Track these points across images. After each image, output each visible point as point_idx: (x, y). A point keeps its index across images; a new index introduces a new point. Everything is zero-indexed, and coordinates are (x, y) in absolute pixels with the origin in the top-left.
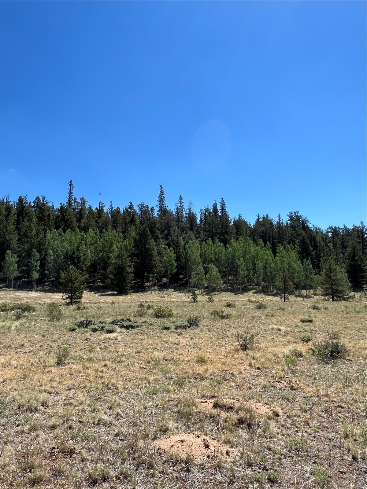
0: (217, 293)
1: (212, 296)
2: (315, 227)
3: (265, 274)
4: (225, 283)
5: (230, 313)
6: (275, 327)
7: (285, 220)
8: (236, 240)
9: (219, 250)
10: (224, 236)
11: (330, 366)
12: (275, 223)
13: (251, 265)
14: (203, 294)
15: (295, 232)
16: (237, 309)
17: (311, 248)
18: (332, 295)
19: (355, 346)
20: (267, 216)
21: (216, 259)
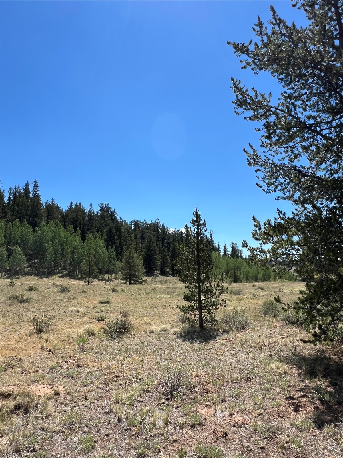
0: (20, 276)
1: (14, 280)
2: (121, 219)
3: (73, 259)
4: (30, 266)
5: (31, 296)
6: (75, 309)
7: (96, 209)
8: (47, 224)
9: (27, 232)
10: (34, 219)
11: (117, 342)
12: (87, 211)
13: (60, 250)
14: (4, 277)
15: (104, 221)
16: (39, 293)
17: (116, 237)
18: (130, 279)
19: (140, 322)
20: (80, 204)
21: (22, 241)
